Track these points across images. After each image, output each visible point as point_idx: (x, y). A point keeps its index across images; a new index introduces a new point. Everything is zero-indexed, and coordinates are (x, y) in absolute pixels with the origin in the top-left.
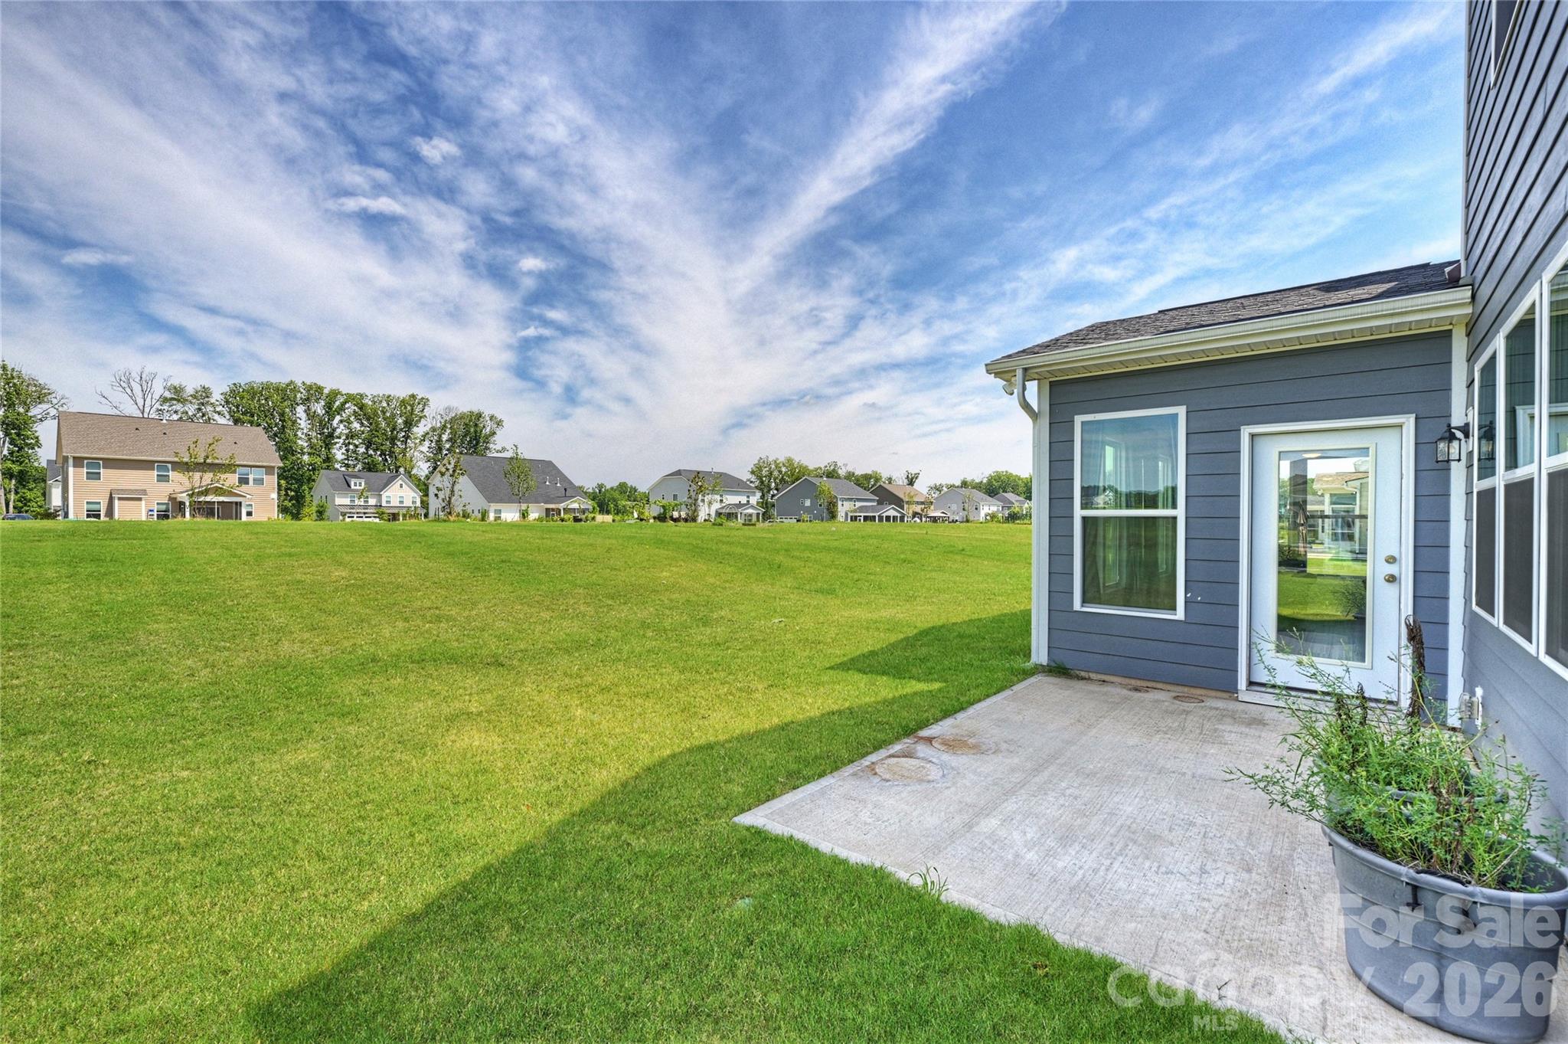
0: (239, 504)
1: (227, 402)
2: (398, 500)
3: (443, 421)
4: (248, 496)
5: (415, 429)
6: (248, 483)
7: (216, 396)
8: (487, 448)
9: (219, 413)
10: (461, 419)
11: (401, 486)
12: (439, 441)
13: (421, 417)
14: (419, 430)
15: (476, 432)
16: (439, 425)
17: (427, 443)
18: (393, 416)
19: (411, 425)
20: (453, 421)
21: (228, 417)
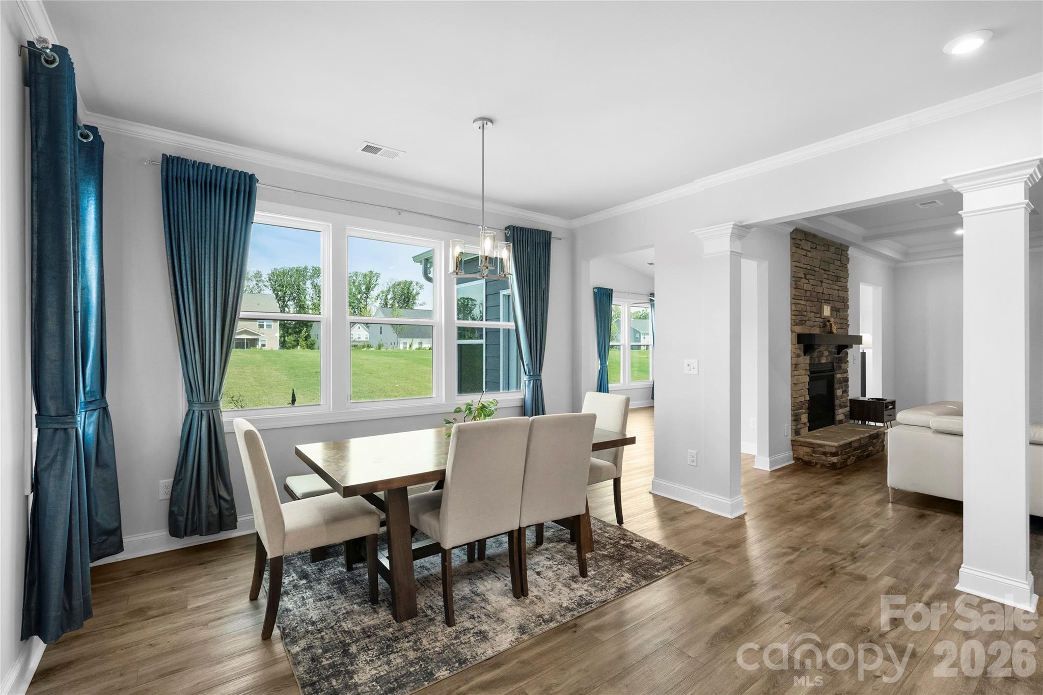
0: (257, 340)
1: (270, 279)
2: (358, 337)
3: (388, 287)
4: (262, 335)
5: (372, 293)
6: (263, 328)
7: (265, 277)
8: (414, 303)
9: (265, 286)
10: (398, 285)
11: (359, 328)
12: (386, 299)
13: (376, 285)
14: (374, 294)
15: (408, 293)
16: (386, 289)
17: (379, 301)
18: (360, 285)
19: (369, 289)
20: (394, 286)
21: (270, 288)
